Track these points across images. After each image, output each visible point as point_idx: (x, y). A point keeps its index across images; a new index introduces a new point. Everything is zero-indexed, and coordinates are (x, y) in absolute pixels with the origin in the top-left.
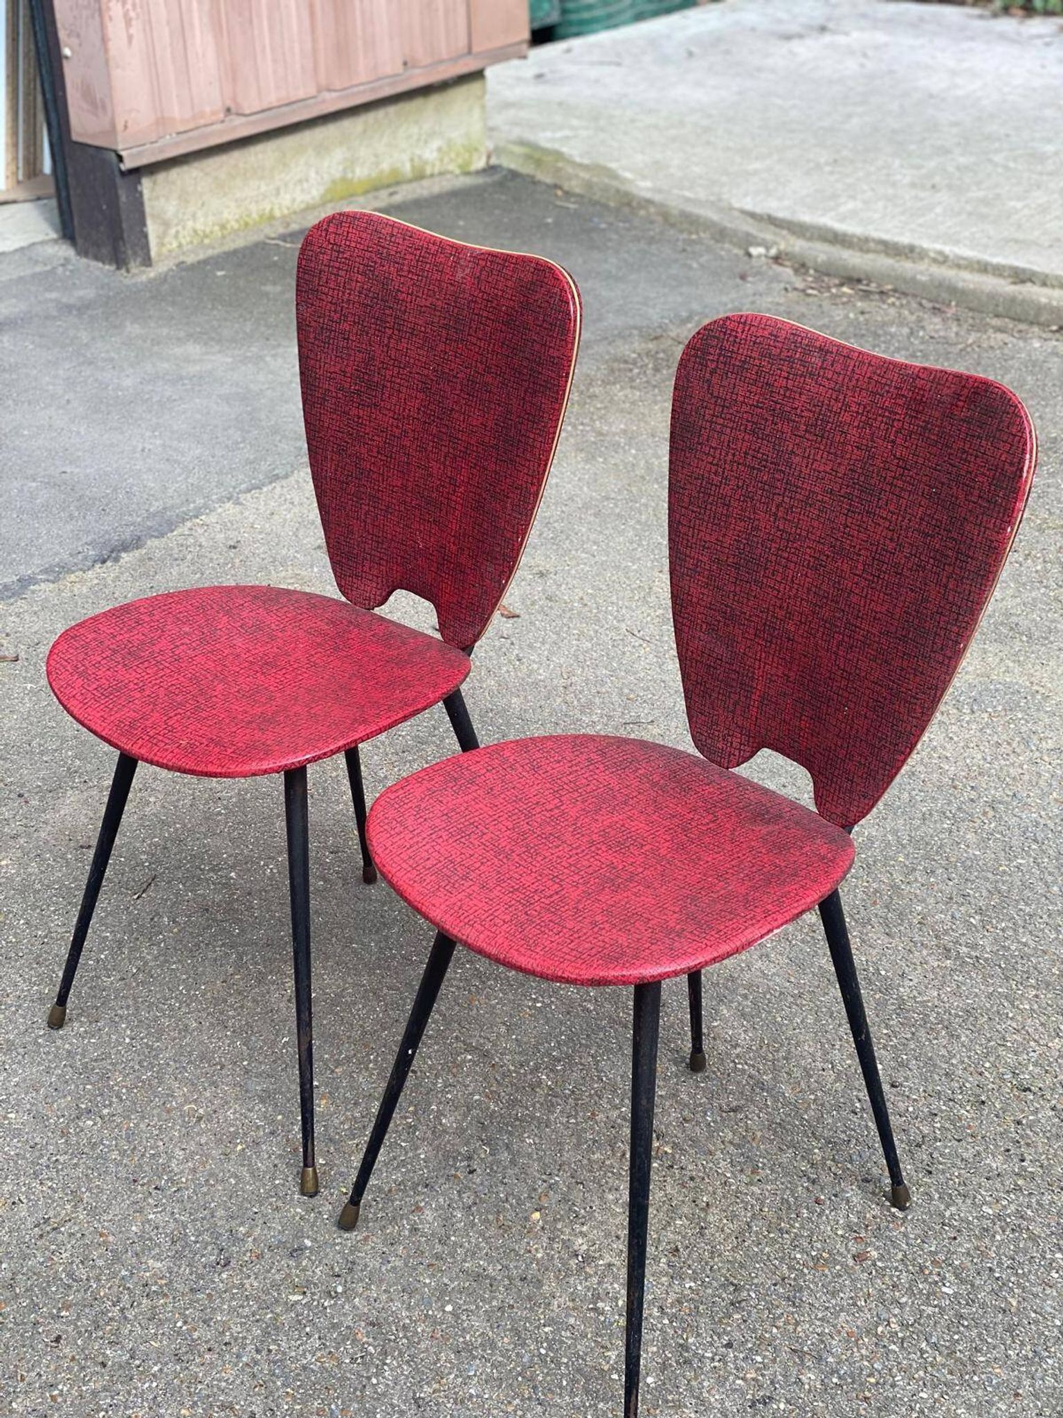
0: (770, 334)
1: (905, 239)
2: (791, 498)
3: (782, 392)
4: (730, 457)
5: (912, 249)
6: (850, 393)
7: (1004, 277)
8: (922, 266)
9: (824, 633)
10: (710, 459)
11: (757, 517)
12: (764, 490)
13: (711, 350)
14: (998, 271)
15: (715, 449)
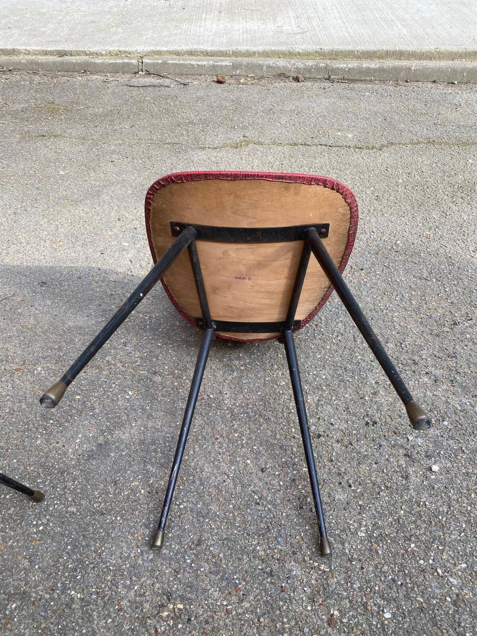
1: (9, 47)
5: (14, 50)
7: (55, 55)
8: (21, 57)
14: (51, 53)
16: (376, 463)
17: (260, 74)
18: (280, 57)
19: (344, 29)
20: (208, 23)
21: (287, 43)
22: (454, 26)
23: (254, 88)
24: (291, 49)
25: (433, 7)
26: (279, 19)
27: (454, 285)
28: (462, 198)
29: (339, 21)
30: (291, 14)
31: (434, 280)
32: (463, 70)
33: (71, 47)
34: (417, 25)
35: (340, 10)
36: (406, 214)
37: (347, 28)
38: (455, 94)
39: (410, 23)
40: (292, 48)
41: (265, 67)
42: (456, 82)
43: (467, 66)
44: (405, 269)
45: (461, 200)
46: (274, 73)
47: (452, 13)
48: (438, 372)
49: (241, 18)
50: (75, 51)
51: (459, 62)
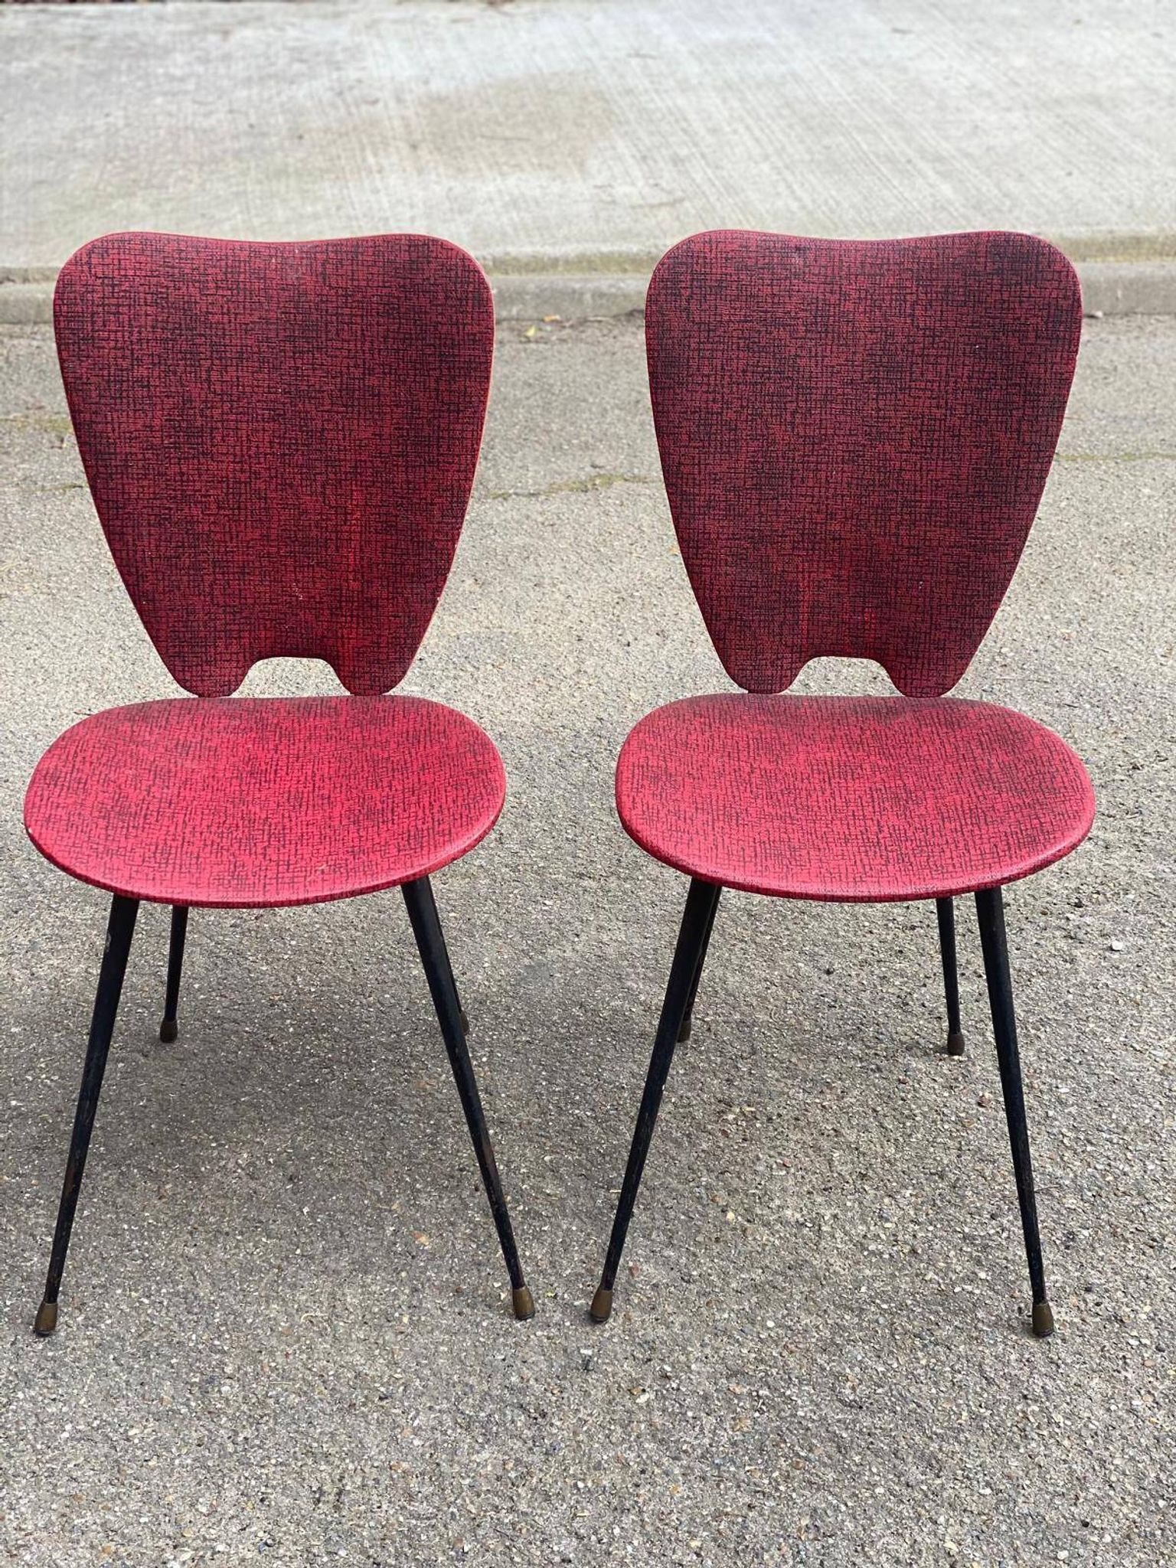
0: (741, 246)
2: (806, 401)
3: (769, 300)
4: (727, 379)
6: (844, 282)
9: (876, 521)
10: (705, 388)
11: (771, 431)
12: (772, 402)
13: (682, 278)
15: (708, 376)
16: (1018, 949)
17: (576, 313)
18: (625, 271)
19: (782, 188)
20: (393, 180)
21: (638, 235)
22: (1076, 172)
23: (570, 349)
24: (653, 250)
25: (1015, 117)
26: (593, 164)
27: (1129, 711)
28: (1133, 563)
29: (765, 167)
30: (622, 146)
31: (1088, 706)
32: (1113, 284)
33: (22, 259)
34: (977, 172)
35: (757, 133)
36: (1014, 599)
37: (789, 187)
38: (1099, 343)
39: (958, 166)
40: (656, 246)
41: (588, 297)
42: (1099, 314)
43: (1123, 273)
44: (1027, 693)
45: (1130, 566)
46: (615, 310)
47: (1069, 133)
48: (1110, 836)
49: (483, 165)
50: (39, 270)
51: (1100, 265)
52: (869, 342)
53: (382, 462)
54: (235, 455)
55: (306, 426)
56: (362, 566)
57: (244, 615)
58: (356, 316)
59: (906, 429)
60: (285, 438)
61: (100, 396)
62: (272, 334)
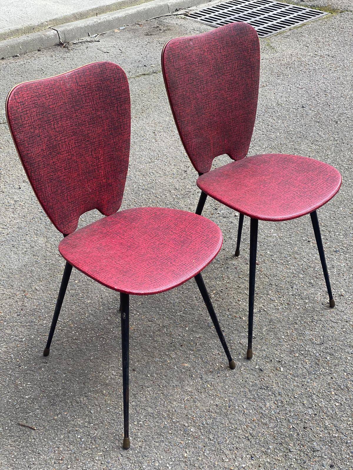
2: (203, 84)
3: (189, 57)
4: (185, 84)
10: (181, 88)
11: (197, 96)
13: (171, 56)
15: (181, 84)
52: (213, 63)
53: (106, 138)
54: (66, 151)
55: (83, 134)
56: (106, 174)
57: (76, 203)
58: (90, 93)
59: (226, 85)
60: (78, 140)
61: (28, 144)
62: (68, 107)
